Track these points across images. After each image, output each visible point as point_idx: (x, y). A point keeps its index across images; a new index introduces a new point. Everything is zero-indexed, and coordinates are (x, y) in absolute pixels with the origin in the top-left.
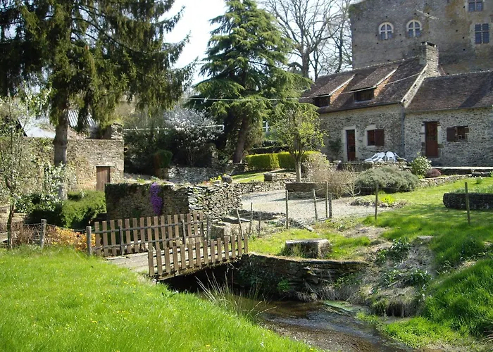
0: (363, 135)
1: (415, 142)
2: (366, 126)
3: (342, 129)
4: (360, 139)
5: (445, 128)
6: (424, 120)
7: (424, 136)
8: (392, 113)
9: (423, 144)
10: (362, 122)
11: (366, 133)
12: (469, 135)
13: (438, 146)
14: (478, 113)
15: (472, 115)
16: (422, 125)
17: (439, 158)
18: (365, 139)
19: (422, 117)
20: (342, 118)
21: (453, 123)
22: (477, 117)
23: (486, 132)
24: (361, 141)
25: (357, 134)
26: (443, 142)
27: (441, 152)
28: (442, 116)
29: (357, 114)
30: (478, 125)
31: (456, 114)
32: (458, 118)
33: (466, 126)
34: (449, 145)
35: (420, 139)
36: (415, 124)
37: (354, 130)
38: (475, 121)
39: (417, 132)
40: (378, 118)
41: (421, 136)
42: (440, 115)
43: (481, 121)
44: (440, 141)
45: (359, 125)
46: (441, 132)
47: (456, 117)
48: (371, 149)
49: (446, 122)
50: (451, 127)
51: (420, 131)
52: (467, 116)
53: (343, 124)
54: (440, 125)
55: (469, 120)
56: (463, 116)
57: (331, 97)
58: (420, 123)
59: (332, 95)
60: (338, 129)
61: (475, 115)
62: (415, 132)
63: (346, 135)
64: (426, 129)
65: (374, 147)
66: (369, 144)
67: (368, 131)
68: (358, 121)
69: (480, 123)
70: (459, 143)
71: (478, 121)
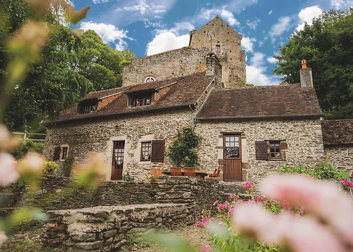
0: (136, 147)
1: (209, 159)
3: (108, 139)
5: (253, 142)
6: (224, 130)
7: (221, 151)
8: (178, 120)
9: (220, 162)
10: (135, 130)
11: (139, 145)
12: (288, 153)
13: (243, 165)
14: (299, 123)
15: (291, 126)
16: (220, 137)
17: (244, 183)
18: (137, 152)
19: (219, 126)
20: (109, 126)
21: (263, 135)
22: (299, 129)
23: (312, 149)
24: (132, 155)
25: (127, 146)
26: (249, 161)
27: (247, 174)
28: (247, 126)
29: (130, 121)
30: (300, 139)
31: (268, 125)
32: (270, 129)
33: (283, 141)
34: (259, 164)
35: (216, 155)
36: (210, 134)
37: (124, 142)
38: (295, 134)
39: (212, 145)
40: (158, 127)
41: (217, 151)
42: (246, 125)
43: (304, 134)
44: (245, 159)
45: (131, 135)
46: (247, 146)
47: (268, 128)
48: (145, 166)
49: (254, 134)
50: (261, 140)
51: (216, 144)
52: (283, 127)
53: (110, 134)
54: (246, 138)
55: (287, 133)
56: (277, 127)
57: (99, 102)
58: (217, 134)
59: (101, 101)
60: (104, 140)
61: (294, 126)
62: (210, 145)
63: (113, 147)
64: (224, 142)
65: (149, 162)
66: (142, 159)
67: (142, 143)
68: (131, 130)
69: (303, 137)
70: (273, 163)
71: (300, 134)
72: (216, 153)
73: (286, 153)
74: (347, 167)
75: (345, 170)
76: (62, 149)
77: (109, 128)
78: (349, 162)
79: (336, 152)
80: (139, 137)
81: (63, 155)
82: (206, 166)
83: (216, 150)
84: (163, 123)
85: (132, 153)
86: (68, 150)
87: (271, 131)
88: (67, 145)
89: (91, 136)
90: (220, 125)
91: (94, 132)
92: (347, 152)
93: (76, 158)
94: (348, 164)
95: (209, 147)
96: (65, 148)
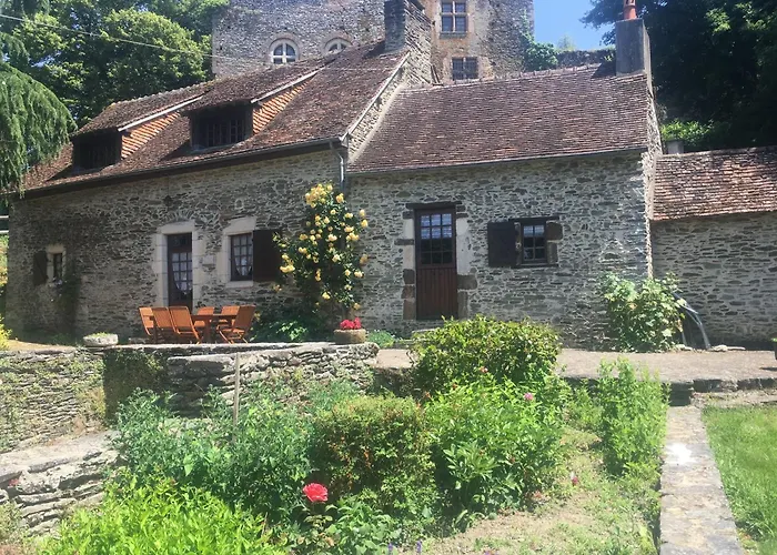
0: (218, 248)
1: (383, 270)
2: (225, 221)
3: (154, 231)
4: (209, 260)
5: (483, 225)
6: (413, 199)
7: (410, 251)
9: (407, 274)
10: (214, 207)
11: (225, 243)
12: (563, 248)
13: (459, 282)
14: (592, 173)
15: (571, 182)
16: (406, 216)
18: (223, 261)
19: (404, 189)
20: (153, 197)
21: (506, 207)
22: (590, 187)
24: (211, 268)
25: (198, 247)
26: (473, 270)
27: (469, 301)
28: (469, 186)
29: (199, 185)
30: (593, 213)
31: (518, 181)
32: (523, 192)
33: (552, 218)
34: (496, 278)
35: (398, 260)
36: (383, 211)
37: (189, 235)
38: (581, 201)
39: (388, 237)
40: (265, 197)
41: (401, 251)
42: (465, 184)
43: (601, 199)
44: (463, 266)
45: (205, 220)
46: (469, 236)
47: (517, 190)
48: (242, 293)
49: (484, 206)
50: (500, 220)
51: (397, 234)
52: (554, 184)
53: (156, 216)
54: (466, 216)
55: (561, 199)
56: (541, 185)
57: (123, 138)
58: (400, 210)
59: (127, 133)
60: (143, 233)
61: (581, 180)
62: (384, 237)
63: (166, 248)
64: (418, 228)
65: (250, 284)
66: (236, 276)
67: (232, 237)
68: (203, 206)
69: (600, 208)
70: (528, 273)
71: (593, 201)
72: (398, 255)
73: (559, 247)
74: (706, 273)
75: (699, 279)
76: (50, 257)
77: (152, 203)
78: (710, 261)
79: (682, 237)
80: (222, 224)
81: (55, 271)
82: (377, 286)
83: (399, 247)
84: (274, 188)
85: (211, 262)
86: (64, 259)
87: (526, 196)
88: (59, 249)
89: (113, 223)
90: (406, 187)
91: (118, 213)
92: (706, 236)
93: (85, 278)
94: (708, 266)
95: (381, 242)
96: (57, 256)
